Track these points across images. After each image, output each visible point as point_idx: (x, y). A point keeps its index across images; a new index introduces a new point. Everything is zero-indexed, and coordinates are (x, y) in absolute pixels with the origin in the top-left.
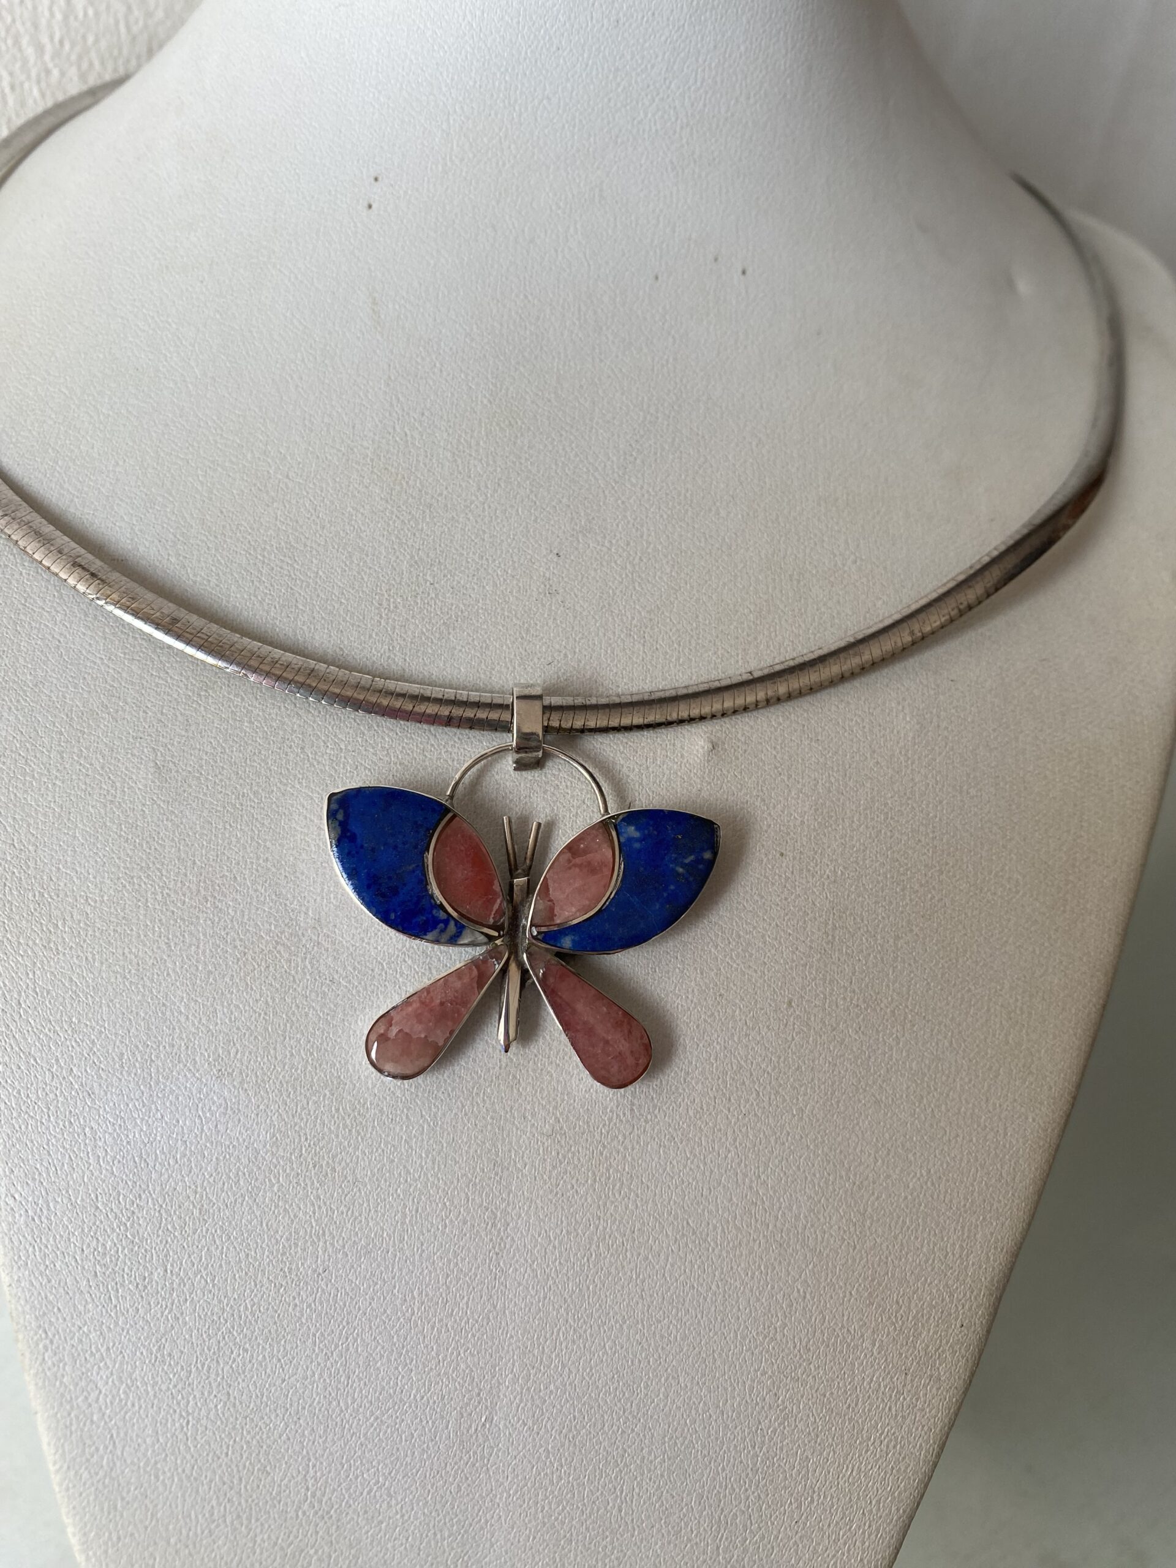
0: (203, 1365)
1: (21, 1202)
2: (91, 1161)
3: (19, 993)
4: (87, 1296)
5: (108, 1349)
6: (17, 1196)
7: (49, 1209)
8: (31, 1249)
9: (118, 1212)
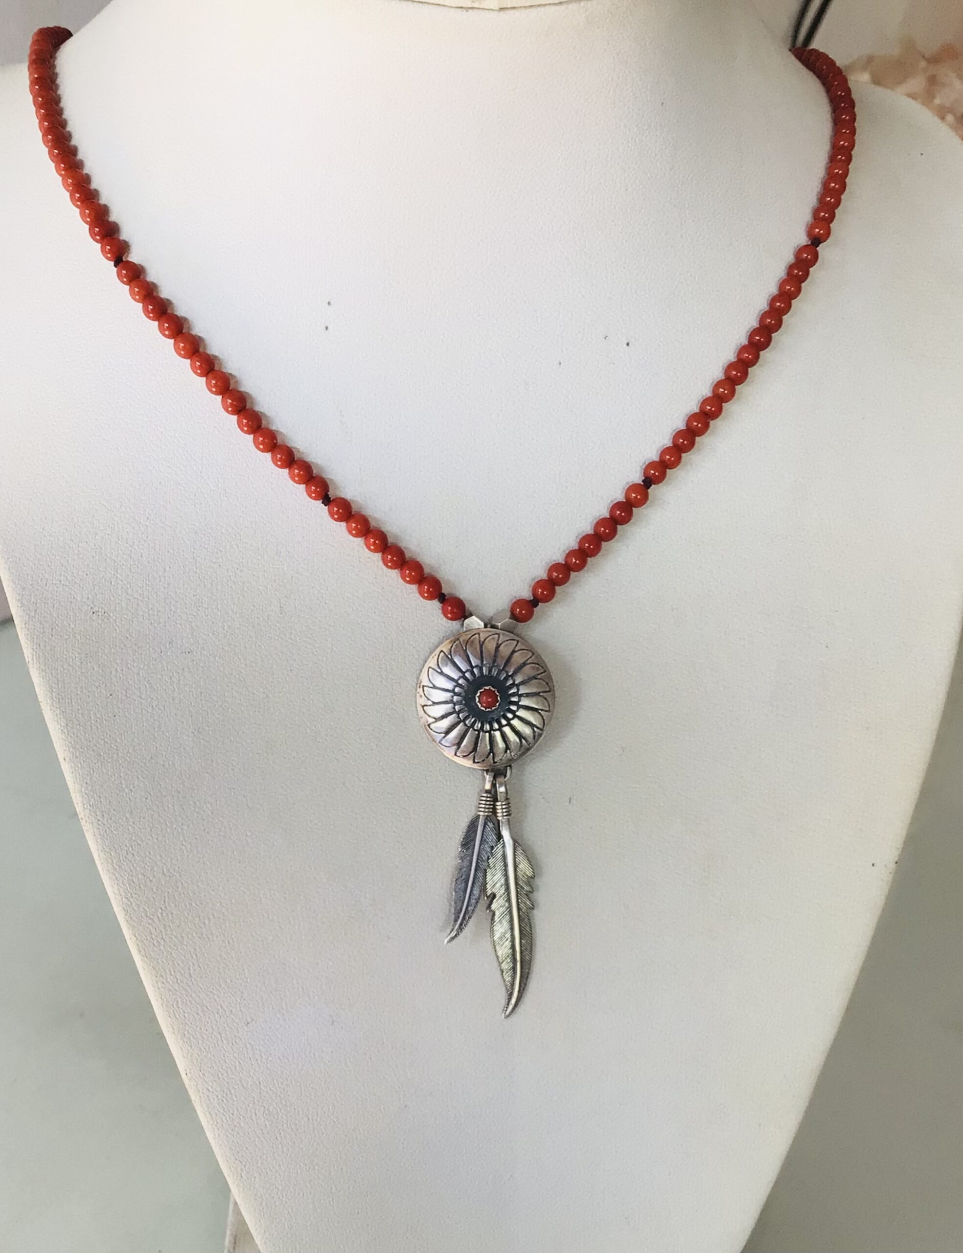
0: (338, 1167)
1: (213, 1092)
2: (253, 1063)
3: (189, 969)
4: (262, 1138)
5: (279, 1165)
6: (210, 1088)
7: (231, 1094)
8: (224, 1118)
9: (275, 1090)
